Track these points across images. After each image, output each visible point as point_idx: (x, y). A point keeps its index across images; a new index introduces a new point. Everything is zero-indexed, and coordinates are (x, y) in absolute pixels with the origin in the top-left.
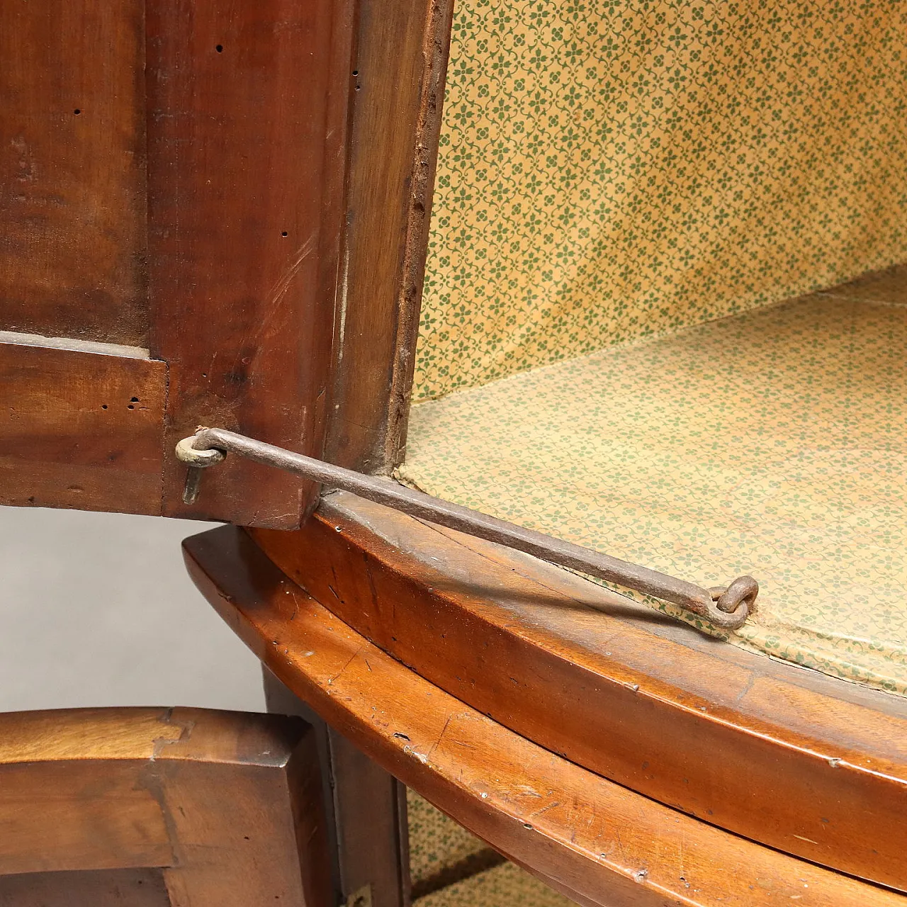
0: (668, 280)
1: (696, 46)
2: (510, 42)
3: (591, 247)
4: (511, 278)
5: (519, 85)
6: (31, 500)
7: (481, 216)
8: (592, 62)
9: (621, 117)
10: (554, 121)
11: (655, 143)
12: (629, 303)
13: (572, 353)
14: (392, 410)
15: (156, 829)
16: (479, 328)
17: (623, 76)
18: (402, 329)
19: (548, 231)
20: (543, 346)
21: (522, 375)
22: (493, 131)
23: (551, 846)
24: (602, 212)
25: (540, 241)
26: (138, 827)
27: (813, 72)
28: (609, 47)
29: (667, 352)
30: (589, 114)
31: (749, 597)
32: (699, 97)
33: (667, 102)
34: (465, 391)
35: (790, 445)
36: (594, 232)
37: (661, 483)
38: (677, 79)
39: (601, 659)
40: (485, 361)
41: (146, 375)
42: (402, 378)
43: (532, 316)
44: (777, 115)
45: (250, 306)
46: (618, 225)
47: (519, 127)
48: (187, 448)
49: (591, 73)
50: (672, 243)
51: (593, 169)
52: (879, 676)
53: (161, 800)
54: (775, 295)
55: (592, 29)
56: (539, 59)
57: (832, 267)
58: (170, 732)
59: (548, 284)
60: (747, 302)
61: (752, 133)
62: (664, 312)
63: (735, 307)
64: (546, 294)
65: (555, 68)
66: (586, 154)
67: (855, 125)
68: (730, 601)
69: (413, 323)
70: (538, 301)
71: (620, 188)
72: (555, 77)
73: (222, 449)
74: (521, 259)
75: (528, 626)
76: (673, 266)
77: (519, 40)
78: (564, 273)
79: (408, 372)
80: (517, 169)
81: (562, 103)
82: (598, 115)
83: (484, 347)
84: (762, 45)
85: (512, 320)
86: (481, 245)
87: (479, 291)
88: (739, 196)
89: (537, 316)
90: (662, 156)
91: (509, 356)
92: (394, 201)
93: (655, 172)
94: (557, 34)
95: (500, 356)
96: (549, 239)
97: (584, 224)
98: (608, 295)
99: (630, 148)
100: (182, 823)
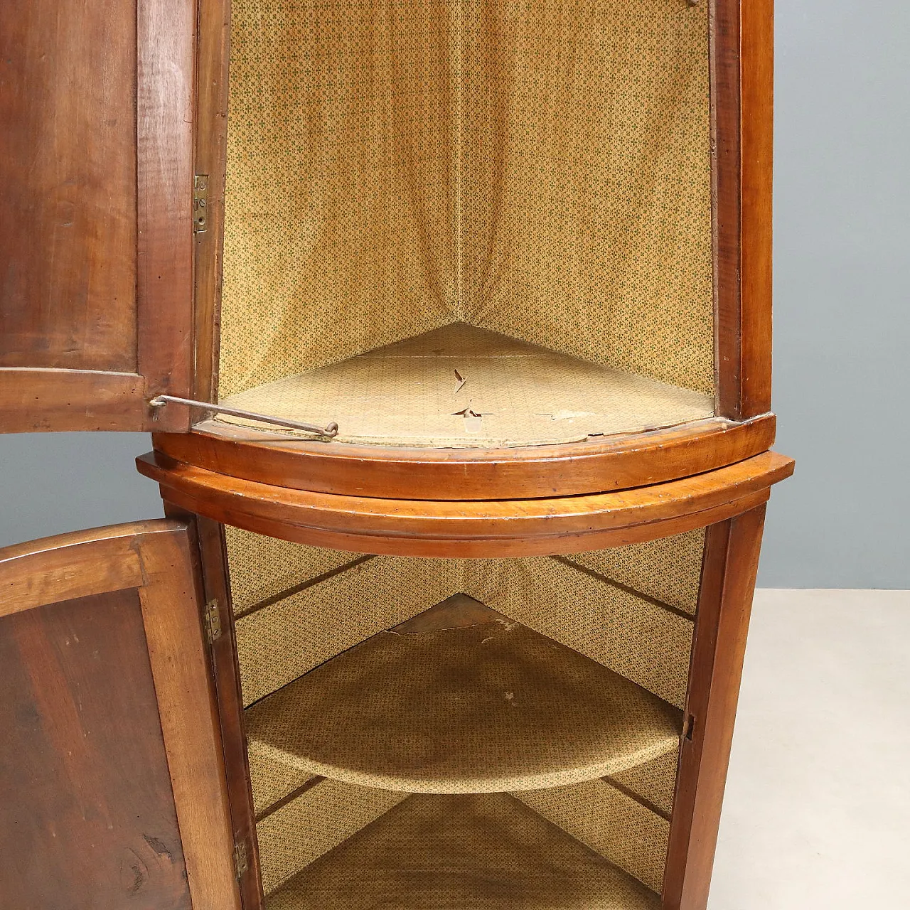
0: (301, 352)
1: (299, 270)
2: (237, 272)
3: (272, 341)
4: (245, 352)
5: (242, 286)
6: (98, 429)
7: (233, 331)
8: (265, 277)
9: (277, 295)
10: (254, 297)
11: (289, 303)
12: (288, 361)
13: (269, 382)
14: (212, 396)
15: (136, 567)
16: (236, 372)
17: (276, 281)
18: (213, 367)
19: (256, 335)
20: (259, 378)
21: (252, 389)
22: (235, 302)
23: (286, 506)
24: (274, 328)
25: (254, 339)
26: (129, 568)
27: (341, 276)
28: (270, 272)
29: (304, 378)
30: (266, 294)
31: (336, 428)
32: (303, 286)
33: (292, 288)
34: (232, 395)
35: (349, 397)
36: (272, 335)
37: (306, 411)
38: (294, 281)
39: (293, 450)
40: (239, 384)
41: (137, 381)
42: (215, 383)
43: (254, 367)
44: (331, 291)
45: (170, 355)
46: (280, 332)
47: (243, 300)
48: (154, 402)
49: (265, 281)
50: (300, 339)
51: (269, 313)
52: (374, 442)
53: (139, 554)
54: (341, 357)
55: (264, 266)
56: (247, 277)
57: (361, 346)
58: (141, 527)
59: (258, 355)
60: (331, 360)
61: (323, 298)
62: (301, 365)
63: (327, 363)
64: (258, 359)
65: (253, 279)
66: (266, 308)
67: (360, 294)
68: (330, 429)
69: (217, 364)
70: (255, 361)
71: (279, 319)
72: (253, 283)
73: (165, 401)
74: (248, 346)
75: (269, 446)
76: (301, 346)
77: (241, 271)
78: (263, 350)
79: (217, 380)
80: (244, 314)
81: (256, 291)
82: (269, 294)
83: (238, 379)
84: (322, 268)
85: (247, 369)
86: (234, 341)
87: (235, 358)
88: (322, 321)
89: (255, 367)
90: (292, 307)
91: (247, 382)
92: (209, 323)
93: (290, 313)
94: (253, 268)
95: (244, 382)
96: (257, 338)
97: (268, 332)
98: (280, 359)
99: (281, 305)
100: (147, 564)
